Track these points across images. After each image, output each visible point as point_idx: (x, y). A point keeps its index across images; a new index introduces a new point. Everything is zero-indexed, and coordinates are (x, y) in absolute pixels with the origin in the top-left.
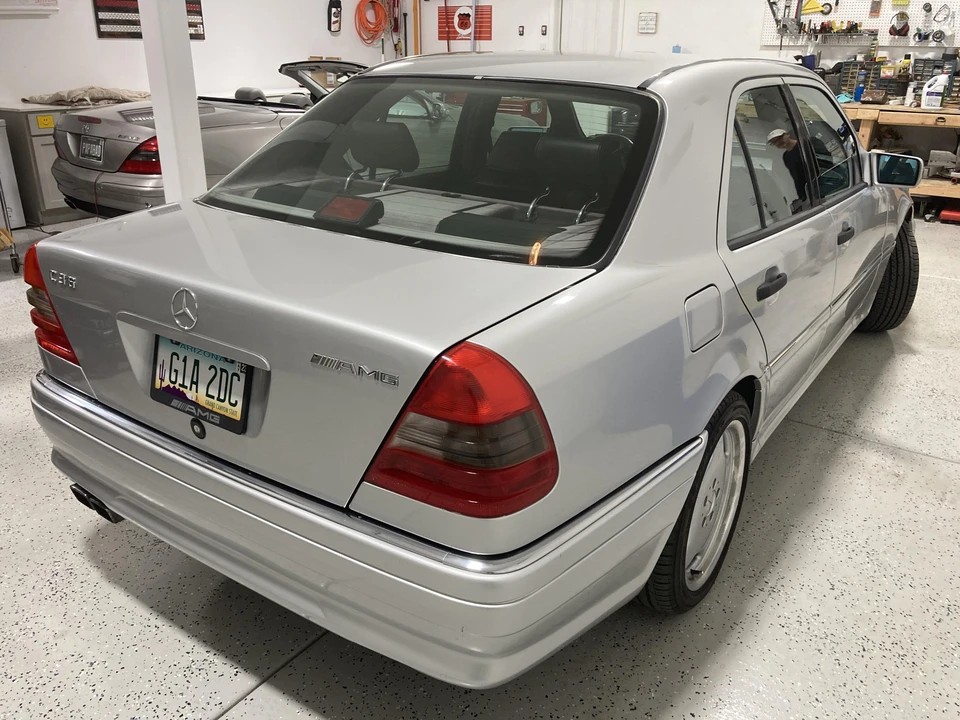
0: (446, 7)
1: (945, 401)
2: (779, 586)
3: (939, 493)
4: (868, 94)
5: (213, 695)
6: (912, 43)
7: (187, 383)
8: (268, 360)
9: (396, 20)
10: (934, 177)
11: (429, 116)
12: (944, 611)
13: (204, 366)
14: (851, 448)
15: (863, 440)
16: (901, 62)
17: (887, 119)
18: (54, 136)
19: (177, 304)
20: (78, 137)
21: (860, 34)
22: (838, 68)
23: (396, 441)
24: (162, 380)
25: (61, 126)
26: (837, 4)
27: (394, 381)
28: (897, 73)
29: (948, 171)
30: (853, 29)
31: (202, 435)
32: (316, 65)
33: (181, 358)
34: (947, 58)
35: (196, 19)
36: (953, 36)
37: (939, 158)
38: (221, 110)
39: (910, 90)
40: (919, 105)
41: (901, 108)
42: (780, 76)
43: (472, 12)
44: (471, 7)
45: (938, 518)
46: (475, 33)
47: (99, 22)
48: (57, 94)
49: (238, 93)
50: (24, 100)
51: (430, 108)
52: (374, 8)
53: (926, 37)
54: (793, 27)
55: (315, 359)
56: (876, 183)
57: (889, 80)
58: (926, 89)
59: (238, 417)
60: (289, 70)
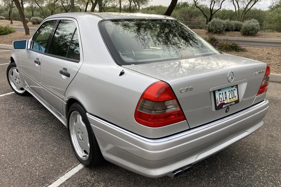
7: (224, 99)
13: (227, 93)
24: (218, 103)
33: (222, 94)
59: (237, 99)
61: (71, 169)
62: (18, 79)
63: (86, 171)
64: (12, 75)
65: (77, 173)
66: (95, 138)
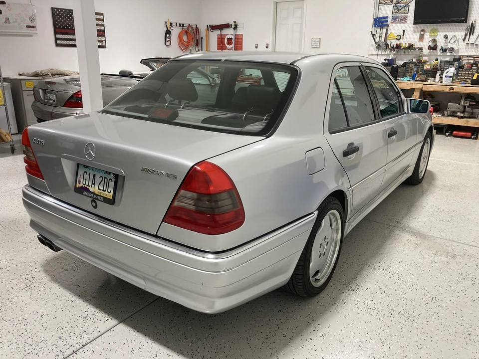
0: (221, 35)
1: (443, 213)
2: (356, 288)
3: (435, 252)
4: (418, 77)
5: (96, 328)
6: (439, 53)
7: (90, 184)
8: (124, 171)
9: (197, 40)
10: (450, 116)
11: (210, 84)
12: (431, 299)
13: (97, 177)
14: (397, 232)
15: (403, 229)
16: (434, 62)
17: (426, 88)
18: (33, 90)
19: (87, 150)
20: (45, 91)
21: (415, 49)
22: (404, 65)
23: (176, 203)
24: (79, 184)
25: (36, 86)
26: (403, 35)
27: (175, 177)
28: (432, 67)
29: (456, 113)
30: (411, 47)
31: (96, 207)
32: (157, 60)
33: (88, 174)
34: (455, 60)
35: (102, 39)
36: (458, 50)
37: (453, 107)
38: (112, 79)
39: (438, 75)
40: (442, 82)
41: (434, 83)
42: (360, 62)
43: (233, 37)
44: (233, 35)
45: (433, 262)
46: (235, 47)
47: (56, 39)
48: (36, 72)
49: (121, 72)
50: (20, 75)
51: (211, 80)
52: (187, 35)
53: (446, 50)
54: (383, 45)
55: (143, 170)
56: (410, 112)
57: (428, 70)
58: (445, 74)
59: (111, 198)
60: (145, 62)
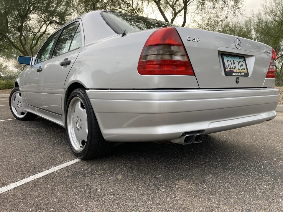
7: (233, 68)
13: (235, 62)
24: (227, 69)
33: (230, 61)
59: (246, 72)
61: (66, 162)
62: (19, 103)
63: (83, 163)
64: (14, 100)
65: (72, 164)
66: (94, 113)
